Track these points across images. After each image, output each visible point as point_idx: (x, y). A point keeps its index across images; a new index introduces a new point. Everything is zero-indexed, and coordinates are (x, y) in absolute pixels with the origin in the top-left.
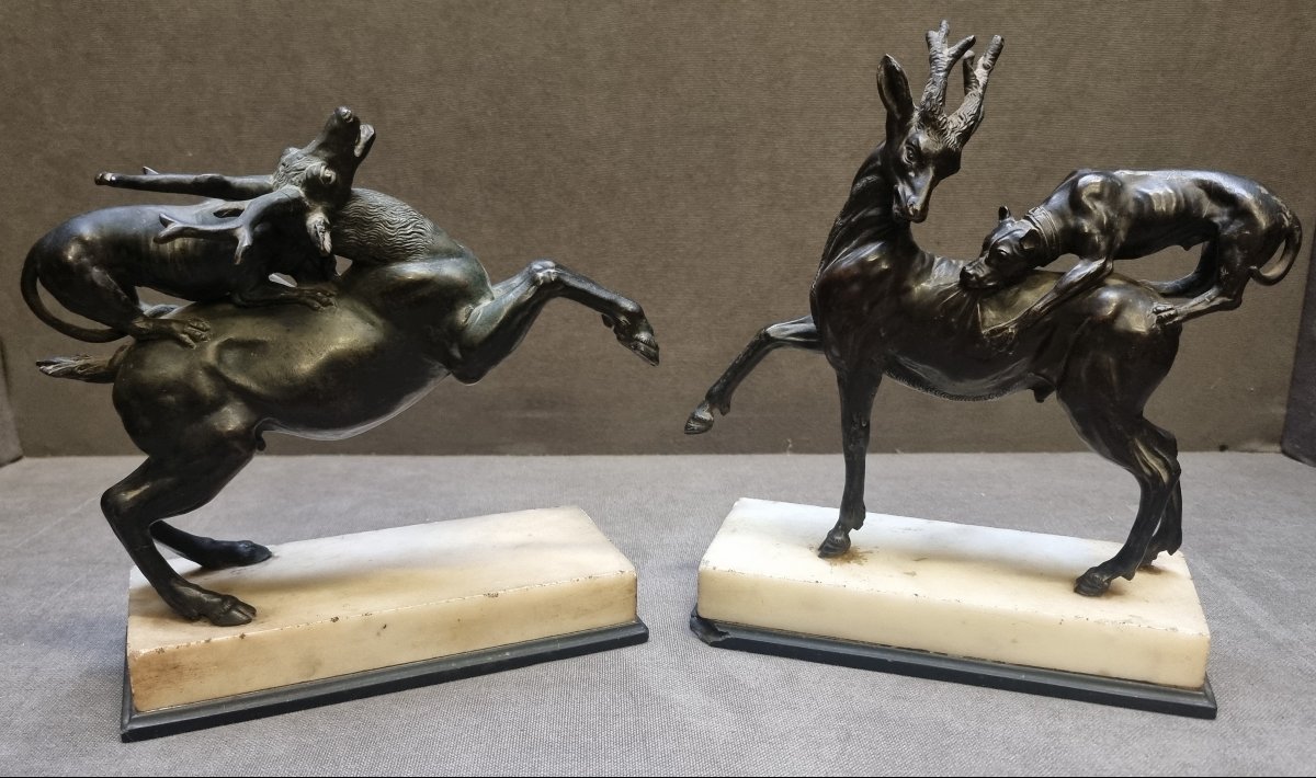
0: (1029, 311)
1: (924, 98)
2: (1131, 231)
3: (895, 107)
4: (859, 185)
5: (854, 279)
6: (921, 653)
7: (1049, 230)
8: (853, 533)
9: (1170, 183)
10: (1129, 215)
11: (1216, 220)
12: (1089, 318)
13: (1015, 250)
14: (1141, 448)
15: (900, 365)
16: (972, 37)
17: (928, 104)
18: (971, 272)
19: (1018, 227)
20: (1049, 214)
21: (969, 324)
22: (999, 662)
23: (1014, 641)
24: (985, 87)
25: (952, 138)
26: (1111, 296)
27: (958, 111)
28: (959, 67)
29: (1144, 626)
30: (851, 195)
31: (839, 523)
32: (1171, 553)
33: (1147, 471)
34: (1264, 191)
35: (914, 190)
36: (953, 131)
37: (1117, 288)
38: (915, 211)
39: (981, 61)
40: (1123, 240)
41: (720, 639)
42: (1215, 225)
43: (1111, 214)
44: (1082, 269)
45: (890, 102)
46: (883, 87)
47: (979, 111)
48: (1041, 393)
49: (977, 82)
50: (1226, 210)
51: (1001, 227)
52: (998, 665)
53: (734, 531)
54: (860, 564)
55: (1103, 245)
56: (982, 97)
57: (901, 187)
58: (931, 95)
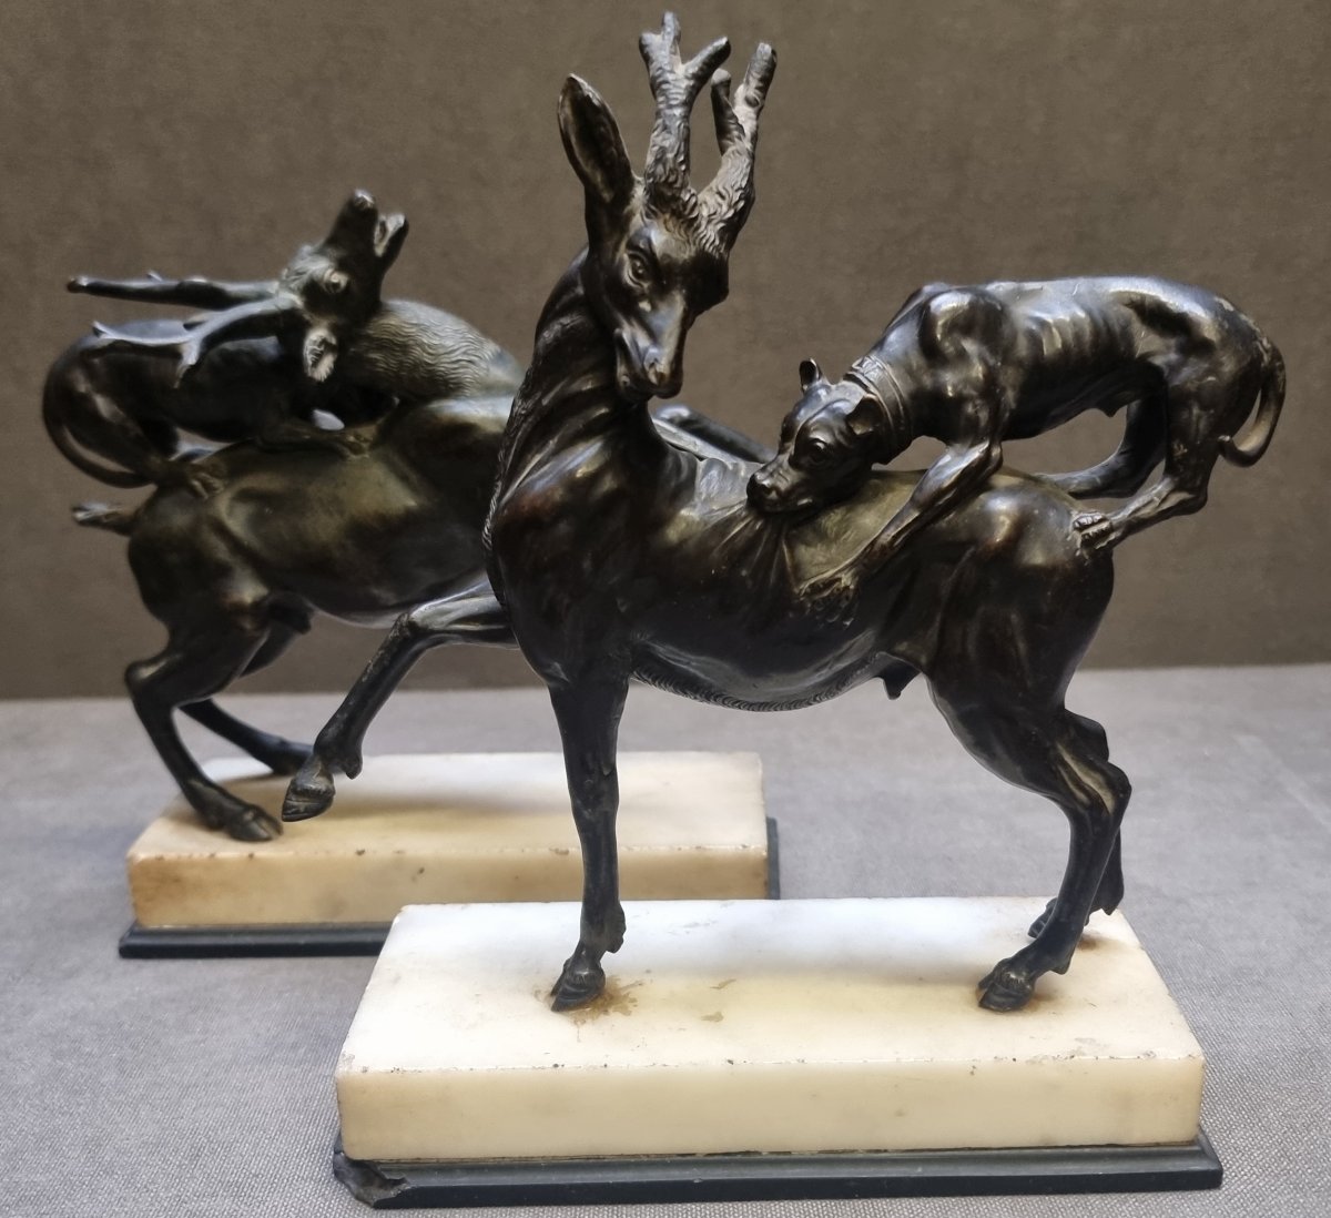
0: (873, 544)
1: (650, 159)
2: (1026, 391)
3: (598, 178)
4: (548, 335)
5: (560, 511)
6: (748, 1158)
7: (893, 394)
8: (608, 960)
9: (1077, 299)
10: (1019, 363)
11: (1158, 361)
12: (972, 549)
13: (841, 439)
14: (1068, 758)
15: (659, 661)
16: (723, 41)
17: (660, 169)
18: (766, 483)
19: (840, 396)
20: (888, 367)
21: (773, 578)
22: (878, 1151)
23: (900, 1114)
24: (755, 138)
25: (710, 234)
26: (1001, 507)
27: (713, 184)
28: (705, 98)
29: (1104, 1057)
30: (536, 356)
31: (581, 946)
32: (1109, 912)
33: (1081, 796)
34: (1227, 306)
35: (654, 336)
36: (709, 222)
37: (1010, 491)
38: (660, 376)
39: (741, 92)
40: (1013, 406)
41: (392, 1193)
42: (1156, 370)
43: (992, 362)
44: (953, 463)
45: (588, 169)
46: (573, 140)
47: (750, 183)
48: (895, 685)
49: (741, 128)
50: (1172, 342)
51: (808, 397)
52: (876, 1157)
53: (397, 980)
54: (626, 1012)
55: (984, 415)
56: (753, 157)
57: (629, 332)
58: (663, 150)
